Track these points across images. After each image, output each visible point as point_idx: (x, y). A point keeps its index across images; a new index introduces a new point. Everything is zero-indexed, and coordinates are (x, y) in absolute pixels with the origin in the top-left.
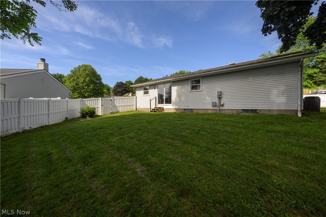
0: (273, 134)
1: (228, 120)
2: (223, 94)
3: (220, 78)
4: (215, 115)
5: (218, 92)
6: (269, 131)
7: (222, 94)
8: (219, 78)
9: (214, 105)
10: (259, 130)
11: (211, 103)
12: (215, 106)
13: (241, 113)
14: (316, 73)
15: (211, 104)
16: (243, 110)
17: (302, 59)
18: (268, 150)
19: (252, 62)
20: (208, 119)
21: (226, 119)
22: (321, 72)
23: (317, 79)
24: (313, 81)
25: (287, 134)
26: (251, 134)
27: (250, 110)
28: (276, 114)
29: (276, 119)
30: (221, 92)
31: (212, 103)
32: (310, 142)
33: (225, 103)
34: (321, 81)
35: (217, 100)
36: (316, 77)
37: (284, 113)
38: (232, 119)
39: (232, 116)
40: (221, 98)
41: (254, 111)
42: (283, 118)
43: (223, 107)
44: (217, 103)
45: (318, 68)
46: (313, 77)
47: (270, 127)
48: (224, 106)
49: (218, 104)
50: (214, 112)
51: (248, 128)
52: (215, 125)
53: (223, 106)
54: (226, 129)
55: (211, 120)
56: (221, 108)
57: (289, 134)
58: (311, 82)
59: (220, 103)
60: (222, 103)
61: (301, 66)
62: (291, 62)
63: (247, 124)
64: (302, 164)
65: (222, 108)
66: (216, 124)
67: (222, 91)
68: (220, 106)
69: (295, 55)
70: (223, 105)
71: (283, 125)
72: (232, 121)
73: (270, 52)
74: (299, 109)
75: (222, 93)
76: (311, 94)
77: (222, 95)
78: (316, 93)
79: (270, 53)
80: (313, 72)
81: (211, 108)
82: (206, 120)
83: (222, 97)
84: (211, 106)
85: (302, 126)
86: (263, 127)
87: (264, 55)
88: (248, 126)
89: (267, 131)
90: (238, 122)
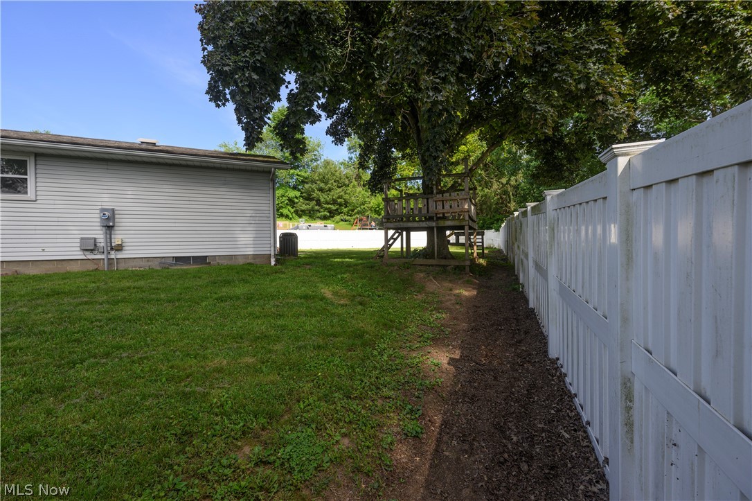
0: (227, 303)
1: (129, 288)
2: (120, 216)
3: (109, 171)
4: (90, 275)
5: (103, 210)
6: (221, 299)
7: (116, 216)
8: (106, 171)
9: (90, 246)
10: (202, 301)
11: (78, 241)
12: (92, 251)
13: (171, 265)
14: (296, 198)
15: (79, 245)
16: (178, 259)
17: (273, 169)
18: (212, 339)
19: (195, 152)
20: (55, 293)
21: (126, 284)
22: (302, 197)
23: (298, 207)
24: (295, 209)
25: (249, 299)
26: (185, 312)
27: (193, 257)
28: (241, 263)
29: (238, 273)
30: (113, 210)
31: (81, 243)
32: (278, 306)
33: (125, 240)
34: (302, 211)
35: (101, 232)
36: (297, 203)
37: (252, 261)
38: (142, 283)
39: (143, 275)
40: (113, 226)
41: (202, 260)
42: (249, 270)
43: (120, 252)
44: (98, 240)
45: (299, 190)
46: (294, 203)
47: (225, 291)
48: (124, 248)
49: (102, 245)
50: (91, 267)
51: (179, 300)
52: (81, 307)
53: (121, 250)
54: (116, 313)
55: (70, 293)
56: (113, 257)
57: (252, 298)
58: (292, 210)
59: (111, 243)
60: (116, 241)
61: (273, 181)
62: (259, 169)
63: (178, 291)
64: (263, 347)
65: (119, 256)
66: (86, 303)
67: (116, 208)
68: (112, 249)
69: (266, 159)
70: (119, 248)
71: (246, 282)
72: (140, 289)
73: (236, 144)
74: (273, 254)
75: (116, 212)
76: (292, 229)
77: (116, 220)
78: (297, 228)
79: (237, 146)
80: (294, 195)
81: (79, 255)
82: (48, 295)
83: (116, 224)
84: (79, 249)
85: (272, 281)
86: (211, 293)
87: (226, 146)
88: (181, 294)
89: (217, 299)
90: (158, 289)
